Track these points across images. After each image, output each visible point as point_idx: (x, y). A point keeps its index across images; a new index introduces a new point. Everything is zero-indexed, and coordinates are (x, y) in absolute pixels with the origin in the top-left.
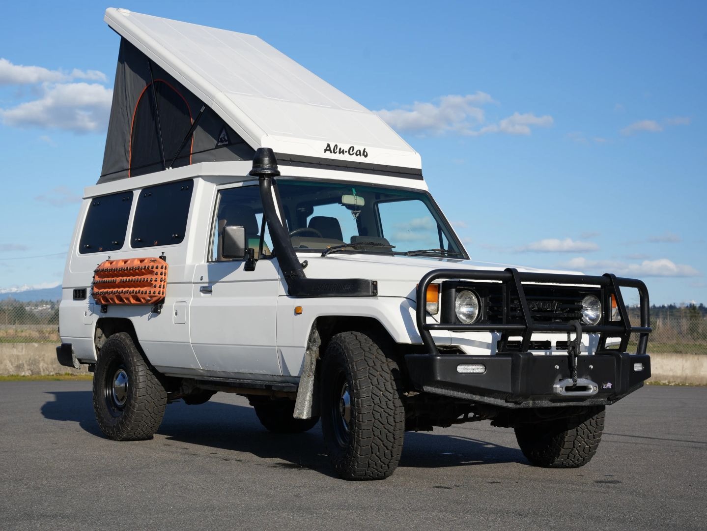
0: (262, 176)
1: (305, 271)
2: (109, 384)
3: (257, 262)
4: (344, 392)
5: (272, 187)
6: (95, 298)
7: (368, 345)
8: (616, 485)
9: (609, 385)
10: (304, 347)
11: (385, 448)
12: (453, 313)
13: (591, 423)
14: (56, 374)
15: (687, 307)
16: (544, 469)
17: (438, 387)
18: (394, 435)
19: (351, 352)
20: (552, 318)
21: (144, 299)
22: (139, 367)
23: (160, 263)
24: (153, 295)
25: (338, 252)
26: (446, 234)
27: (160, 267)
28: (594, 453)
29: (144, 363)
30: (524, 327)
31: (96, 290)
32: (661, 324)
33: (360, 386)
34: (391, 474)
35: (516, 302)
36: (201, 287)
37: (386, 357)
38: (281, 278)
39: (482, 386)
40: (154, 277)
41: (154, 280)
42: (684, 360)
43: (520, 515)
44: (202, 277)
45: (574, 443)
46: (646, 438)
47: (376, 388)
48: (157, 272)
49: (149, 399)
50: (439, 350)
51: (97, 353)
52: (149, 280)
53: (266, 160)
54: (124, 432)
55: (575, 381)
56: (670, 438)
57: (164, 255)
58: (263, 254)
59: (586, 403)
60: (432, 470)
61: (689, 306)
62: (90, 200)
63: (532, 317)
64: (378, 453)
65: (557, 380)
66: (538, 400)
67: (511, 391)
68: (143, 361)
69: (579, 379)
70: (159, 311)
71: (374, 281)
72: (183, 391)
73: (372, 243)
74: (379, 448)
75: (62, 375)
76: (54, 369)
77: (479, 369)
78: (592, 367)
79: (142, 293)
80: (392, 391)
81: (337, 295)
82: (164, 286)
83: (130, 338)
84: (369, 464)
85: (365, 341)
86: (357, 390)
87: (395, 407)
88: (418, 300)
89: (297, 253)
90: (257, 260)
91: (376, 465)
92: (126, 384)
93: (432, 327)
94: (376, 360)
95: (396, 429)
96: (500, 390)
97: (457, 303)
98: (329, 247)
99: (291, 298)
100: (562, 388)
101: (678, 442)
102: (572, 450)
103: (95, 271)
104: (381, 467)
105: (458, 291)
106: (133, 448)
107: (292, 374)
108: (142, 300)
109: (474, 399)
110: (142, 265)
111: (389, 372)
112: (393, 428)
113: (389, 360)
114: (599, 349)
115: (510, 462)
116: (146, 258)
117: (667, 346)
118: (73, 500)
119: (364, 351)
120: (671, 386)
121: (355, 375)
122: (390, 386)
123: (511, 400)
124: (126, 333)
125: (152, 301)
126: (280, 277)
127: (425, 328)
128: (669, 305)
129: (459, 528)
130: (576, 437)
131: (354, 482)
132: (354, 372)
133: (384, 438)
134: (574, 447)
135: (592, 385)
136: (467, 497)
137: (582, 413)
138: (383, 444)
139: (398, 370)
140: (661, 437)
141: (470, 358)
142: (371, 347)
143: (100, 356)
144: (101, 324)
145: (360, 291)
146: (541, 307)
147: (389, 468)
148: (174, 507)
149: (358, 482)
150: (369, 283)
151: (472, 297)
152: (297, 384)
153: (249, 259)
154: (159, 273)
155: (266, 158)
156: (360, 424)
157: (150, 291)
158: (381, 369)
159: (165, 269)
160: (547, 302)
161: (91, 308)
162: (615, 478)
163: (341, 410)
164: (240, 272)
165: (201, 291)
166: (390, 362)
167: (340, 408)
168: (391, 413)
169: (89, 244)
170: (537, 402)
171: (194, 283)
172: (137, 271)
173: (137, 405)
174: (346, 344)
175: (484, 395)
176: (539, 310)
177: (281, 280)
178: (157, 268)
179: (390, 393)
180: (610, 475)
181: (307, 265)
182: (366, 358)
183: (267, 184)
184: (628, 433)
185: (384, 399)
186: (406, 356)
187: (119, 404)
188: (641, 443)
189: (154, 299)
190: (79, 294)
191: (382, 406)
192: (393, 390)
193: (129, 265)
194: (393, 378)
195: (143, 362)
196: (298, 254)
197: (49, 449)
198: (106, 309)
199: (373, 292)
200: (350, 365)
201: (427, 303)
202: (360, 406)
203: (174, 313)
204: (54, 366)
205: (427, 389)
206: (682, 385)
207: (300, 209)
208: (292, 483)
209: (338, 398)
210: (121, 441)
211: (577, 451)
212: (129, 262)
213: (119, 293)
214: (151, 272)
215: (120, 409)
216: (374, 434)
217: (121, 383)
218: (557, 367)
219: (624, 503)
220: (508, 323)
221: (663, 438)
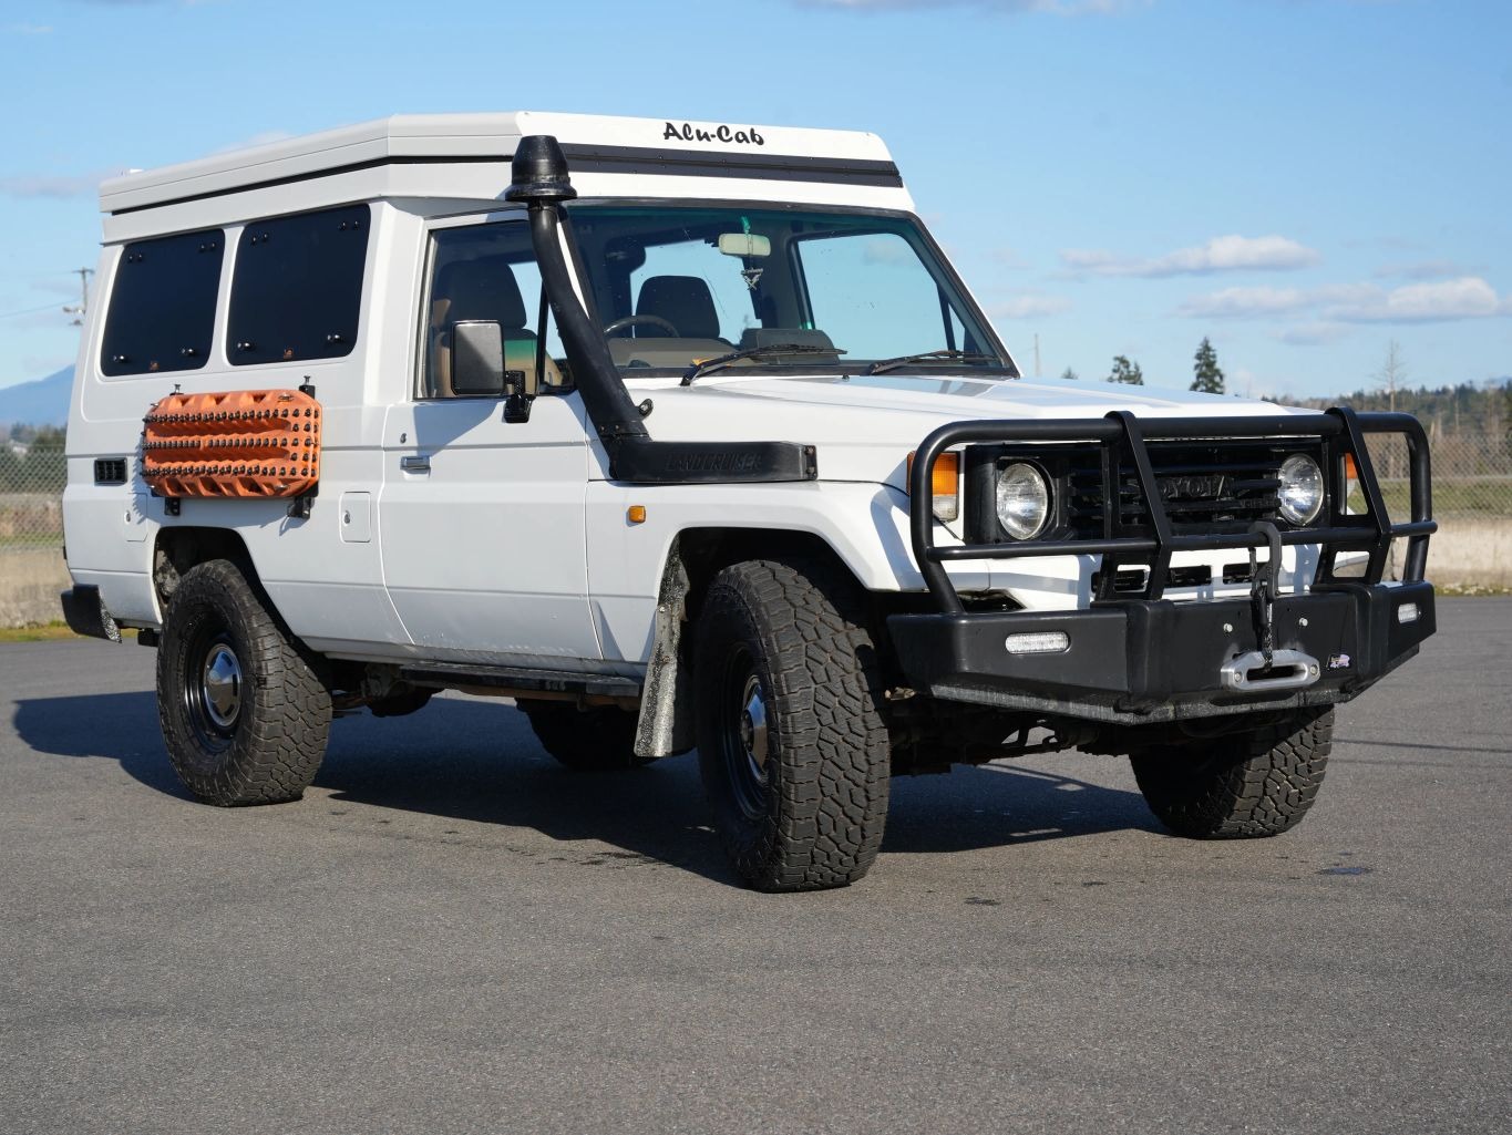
0: (535, 203)
1: (648, 423)
2: (195, 677)
3: (534, 402)
4: (749, 699)
5: (559, 225)
6: (149, 483)
7: (802, 592)
8: (1363, 878)
9: (1344, 660)
10: (653, 598)
11: (848, 821)
12: (991, 518)
13: (1301, 738)
14: (29, 624)
15: (1501, 389)
16: (1198, 843)
17: (964, 686)
18: (866, 791)
19: (763, 609)
20: (1213, 512)
21: (269, 485)
22: (265, 639)
23: (302, 402)
24: (292, 477)
25: (718, 373)
26: (961, 314)
27: (302, 412)
28: (1310, 804)
29: (275, 631)
30: (1154, 543)
31: (151, 465)
32: (1439, 433)
33: (787, 686)
34: (862, 875)
35: (1132, 483)
36: (404, 458)
37: (844, 621)
38: (593, 441)
39: (1064, 680)
40: (290, 437)
41: (289, 442)
42: (1499, 533)
43: (1159, 966)
44: (404, 435)
45: (1265, 784)
46: (1421, 746)
47: (824, 691)
48: (296, 425)
49: (293, 712)
50: (963, 601)
51: (161, 608)
52: (279, 442)
53: (543, 164)
54: (237, 786)
55: (1268, 656)
56: (1476, 746)
57: (310, 384)
58: (546, 383)
59: (1291, 703)
60: (949, 858)
61: (1505, 386)
62: (120, 249)
63: (1168, 515)
64: (833, 834)
65: (1228, 657)
66: (1186, 701)
67: (1126, 688)
68: (273, 626)
69: (1277, 652)
70: (306, 512)
71: (807, 447)
72: (368, 691)
73: (795, 347)
74: (834, 822)
75: (43, 626)
76: (23, 612)
77: (1054, 642)
78: (1304, 622)
79: (265, 473)
80: (859, 695)
81: (724, 478)
82: (314, 455)
83: (239, 574)
84: (813, 857)
85: (794, 583)
86: (781, 695)
87: (867, 729)
88: (913, 489)
89: (624, 381)
90: (532, 398)
91: (829, 859)
92: (235, 678)
93: (945, 553)
94: (820, 626)
95: (872, 778)
96: (1102, 686)
97: (1001, 492)
98: (697, 362)
99: (618, 485)
100: (1240, 673)
101: (1492, 755)
102: (1262, 799)
103: (146, 421)
104: (841, 863)
105: (1002, 466)
106: (264, 825)
107: (628, 658)
108: (266, 489)
109: (1046, 709)
110: (260, 408)
111: (852, 652)
112: (864, 776)
113: (850, 625)
114: (1319, 579)
115: (1121, 828)
116: (269, 392)
117: (1458, 493)
118: (165, 969)
119: (794, 606)
120: (1469, 595)
121: (777, 661)
122: (855, 683)
123: (1126, 708)
124: (228, 562)
125: (289, 491)
126: (588, 439)
127: (930, 557)
128: (1459, 385)
129: (1028, 1005)
130: (1270, 771)
131: (780, 895)
132: (773, 655)
133: (846, 800)
134: (1265, 793)
135: (1305, 662)
136: (1037, 925)
137: (1282, 722)
138: (844, 813)
139: (872, 647)
140: (1454, 744)
141: (1034, 619)
142: (809, 598)
143: (170, 614)
144: (165, 540)
145: (776, 470)
146: (1188, 490)
147: (857, 862)
148: (393, 977)
149: (790, 895)
150: (797, 451)
151: (1032, 477)
152: (641, 679)
153: (514, 396)
154: (302, 427)
155: (542, 161)
156: (791, 772)
157: (283, 469)
158: (833, 646)
159: (316, 416)
160: (1200, 478)
161: (138, 505)
162: (1358, 862)
163: (745, 737)
164: (493, 424)
165: (403, 467)
166: (853, 629)
167: (742, 732)
168: (858, 743)
169: (124, 354)
170: (1184, 707)
171: (386, 449)
172: (249, 421)
173: (265, 727)
174: (752, 590)
175: (1067, 700)
176: (1185, 498)
177: (592, 443)
178: (296, 414)
179: (857, 699)
180: (1346, 854)
181: (650, 409)
182: (799, 623)
183: (548, 221)
184: (1377, 737)
185: (842, 714)
186: (891, 618)
187: (221, 723)
188: (1411, 763)
189: (294, 487)
190: (109, 471)
191: (838, 730)
192: (863, 691)
193: (228, 407)
194: (860, 666)
195: (271, 628)
196: (629, 383)
197: (70, 836)
198: (178, 507)
199: (807, 472)
200: (764, 640)
201: (934, 496)
202: (790, 730)
203: (342, 517)
204: (24, 605)
205: (941, 691)
206: (1494, 591)
207: (615, 254)
208: (645, 905)
209: (737, 711)
210: (230, 807)
211: (1271, 803)
212: (227, 400)
213: (210, 472)
214: (284, 425)
215: (224, 734)
216: (822, 792)
217: (223, 675)
218: (1229, 628)
219: (1382, 924)
220: (1116, 536)
221: (1460, 746)
